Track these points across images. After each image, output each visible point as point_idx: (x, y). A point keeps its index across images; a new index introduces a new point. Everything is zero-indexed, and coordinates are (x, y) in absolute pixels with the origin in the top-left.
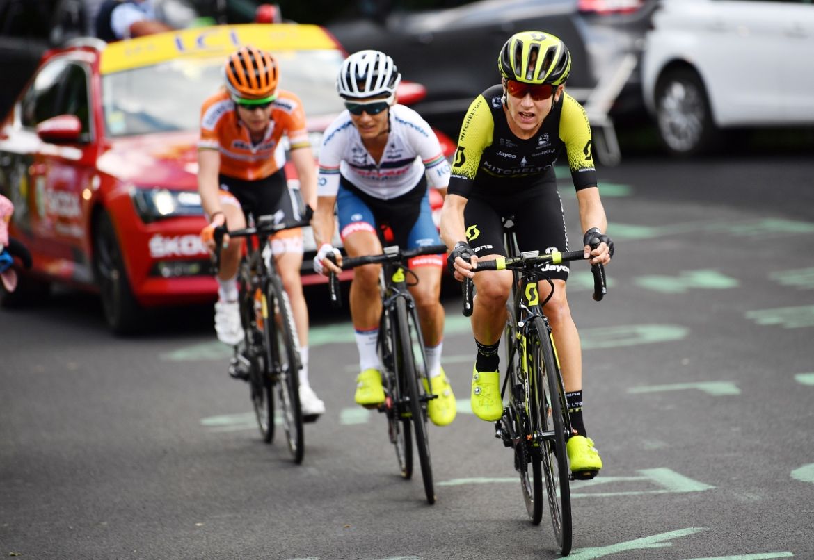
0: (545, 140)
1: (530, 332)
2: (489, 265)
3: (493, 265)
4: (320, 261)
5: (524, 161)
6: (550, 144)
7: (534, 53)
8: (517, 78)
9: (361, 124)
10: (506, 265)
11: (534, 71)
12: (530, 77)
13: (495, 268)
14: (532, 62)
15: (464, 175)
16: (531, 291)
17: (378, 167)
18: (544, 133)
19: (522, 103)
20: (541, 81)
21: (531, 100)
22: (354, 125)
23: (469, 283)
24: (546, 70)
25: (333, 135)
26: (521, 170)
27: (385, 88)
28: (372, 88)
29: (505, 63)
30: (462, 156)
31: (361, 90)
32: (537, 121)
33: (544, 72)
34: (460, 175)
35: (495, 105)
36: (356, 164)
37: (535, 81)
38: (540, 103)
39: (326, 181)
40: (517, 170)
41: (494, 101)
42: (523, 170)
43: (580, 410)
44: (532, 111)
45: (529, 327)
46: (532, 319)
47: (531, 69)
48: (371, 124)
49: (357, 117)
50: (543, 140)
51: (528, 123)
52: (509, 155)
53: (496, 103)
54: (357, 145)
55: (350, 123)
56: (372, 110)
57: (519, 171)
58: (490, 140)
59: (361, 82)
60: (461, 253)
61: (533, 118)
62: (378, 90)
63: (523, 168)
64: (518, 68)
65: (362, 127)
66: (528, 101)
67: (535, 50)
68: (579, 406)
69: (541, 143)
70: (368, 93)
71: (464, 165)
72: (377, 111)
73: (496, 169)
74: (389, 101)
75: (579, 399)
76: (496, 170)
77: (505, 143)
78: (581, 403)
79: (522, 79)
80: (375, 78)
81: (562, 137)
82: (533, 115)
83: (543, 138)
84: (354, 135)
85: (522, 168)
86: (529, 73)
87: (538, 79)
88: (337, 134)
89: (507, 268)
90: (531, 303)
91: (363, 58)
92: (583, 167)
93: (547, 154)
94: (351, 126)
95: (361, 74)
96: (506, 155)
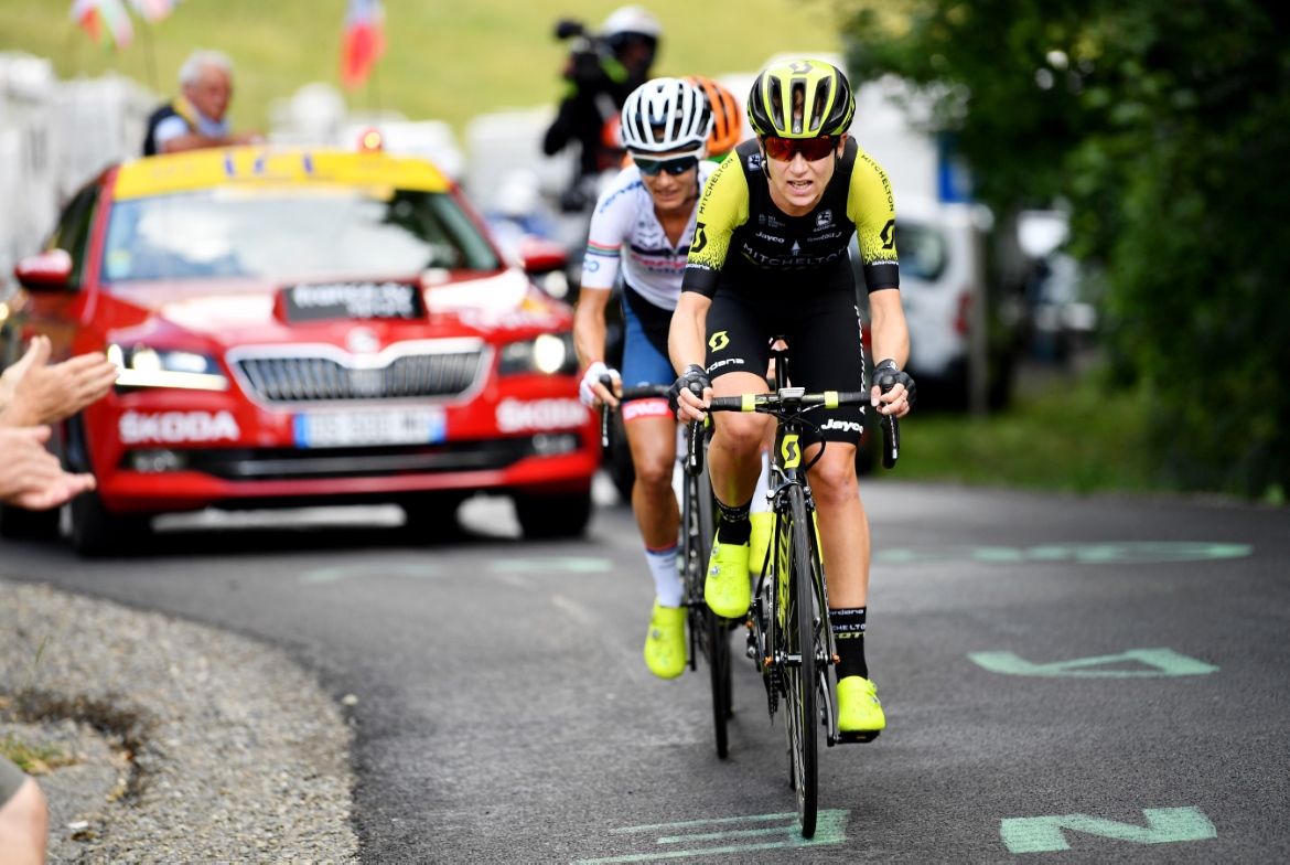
0: (827, 219)
1: (783, 506)
2: (730, 403)
3: (737, 404)
4: (590, 387)
5: (796, 247)
6: (834, 225)
7: (799, 93)
8: (780, 133)
9: (658, 188)
10: (757, 406)
11: (802, 120)
12: (797, 128)
13: (738, 409)
14: (798, 107)
15: (705, 264)
16: (789, 448)
17: (676, 252)
18: (826, 209)
19: (791, 168)
20: (815, 133)
21: (804, 161)
22: (645, 189)
23: (698, 426)
24: (821, 114)
25: (614, 197)
26: (794, 261)
27: (693, 136)
28: (675, 135)
29: (758, 114)
30: (703, 236)
31: (659, 140)
32: (817, 189)
33: (817, 119)
34: (699, 263)
35: (752, 166)
36: (641, 246)
37: (807, 134)
38: (818, 165)
39: (598, 267)
40: (787, 259)
41: (750, 159)
42: (797, 261)
43: (861, 636)
44: (807, 177)
45: (781, 499)
46: (787, 488)
47: (798, 117)
48: (674, 188)
49: (651, 178)
50: (823, 219)
51: (803, 195)
52: (774, 239)
53: (753, 162)
54: (647, 216)
55: (639, 184)
56: (672, 168)
57: (791, 262)
58: (743, 215)
59: (658, 128)
60: (690, 382)
61: (811, 187)
62: (682, 140)
63: (798, 257)
64: (779, 119)
65: (657, 192)
66: (799, 164)
67: (799, 87)
68: (860, 630)
69: (821, 223)
70: (668, 144)
71: (705, 249)
72: (679, 169)
73: (758, 255)
74: (698, 154)
75: (860, 618)
76: (759, 258)
77: (767, 221)
78: (863, 626)
79: (787, 133)
80: (678, 122)
81: (850, 215)
82: (810, 182)
83: (823, 215)
84: (643, 203)
85: (794, 258)
86: (796, 123)
87: (810, 129)
88: (620, 197)
89: (757, 410)
90: (788, 465)
91: (660, 91)
92: (878, 259)
93: (829, 239)
94: (641, 188)
95: (658, 116)
96: (769, 238)
